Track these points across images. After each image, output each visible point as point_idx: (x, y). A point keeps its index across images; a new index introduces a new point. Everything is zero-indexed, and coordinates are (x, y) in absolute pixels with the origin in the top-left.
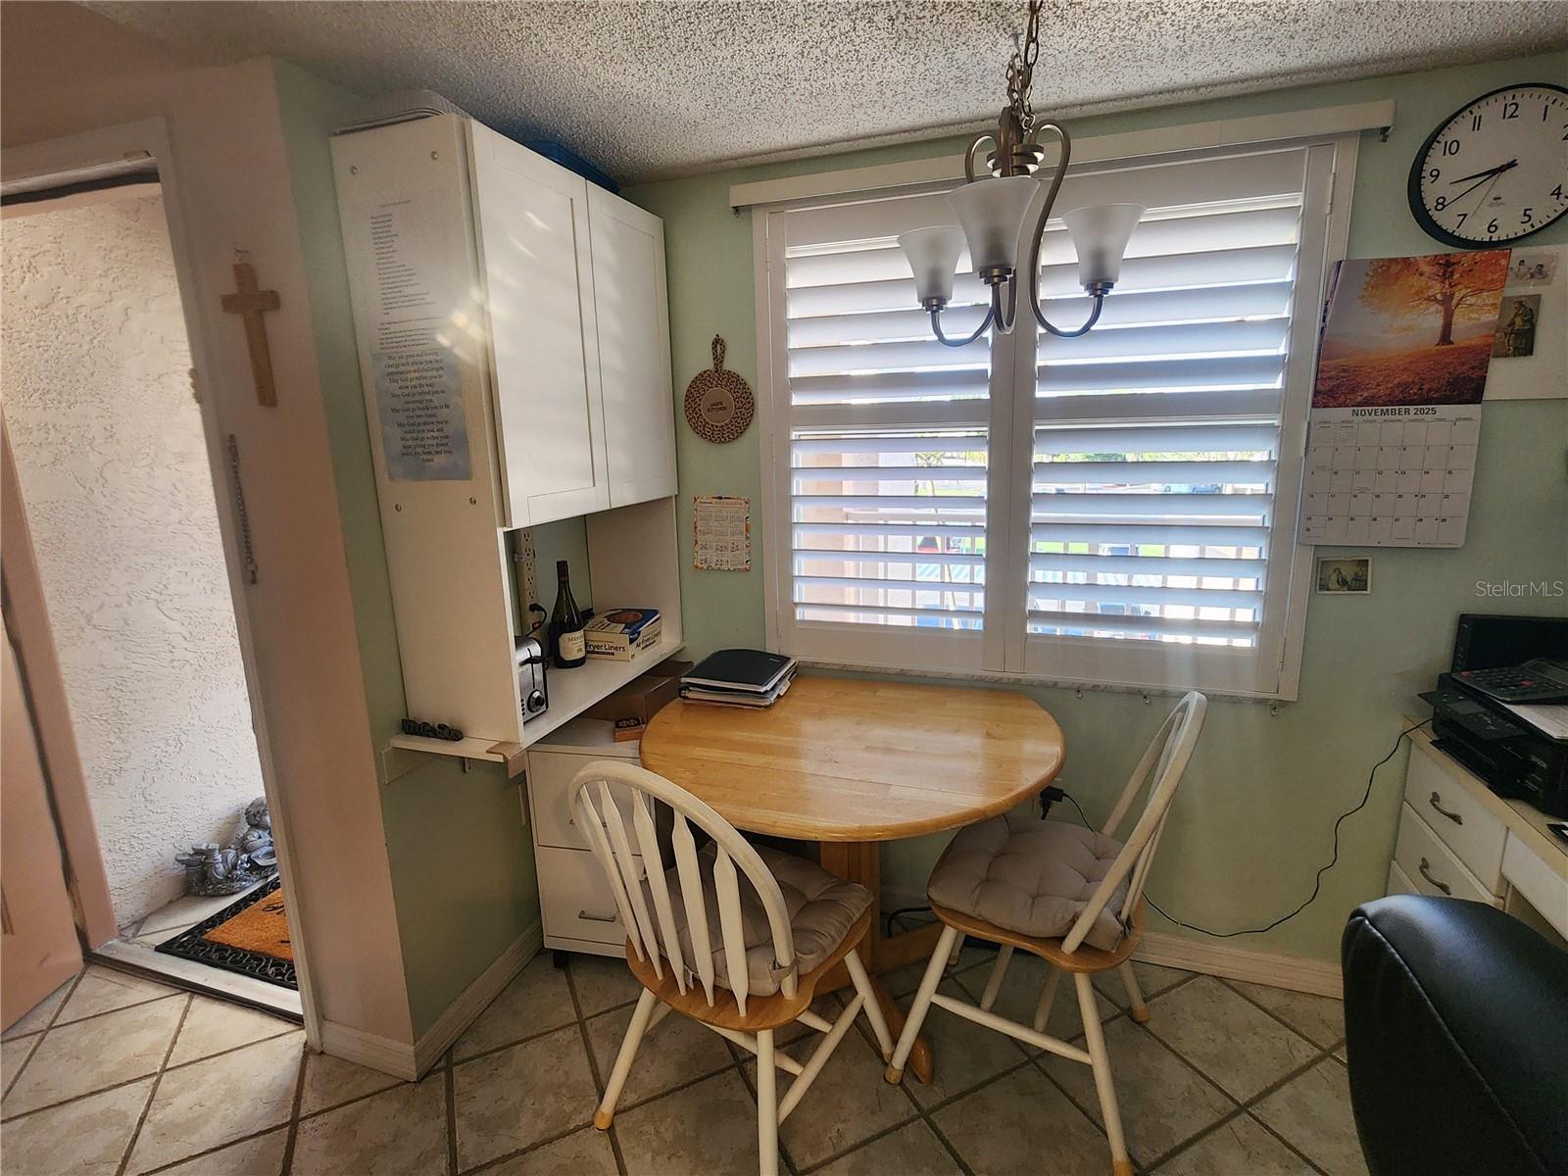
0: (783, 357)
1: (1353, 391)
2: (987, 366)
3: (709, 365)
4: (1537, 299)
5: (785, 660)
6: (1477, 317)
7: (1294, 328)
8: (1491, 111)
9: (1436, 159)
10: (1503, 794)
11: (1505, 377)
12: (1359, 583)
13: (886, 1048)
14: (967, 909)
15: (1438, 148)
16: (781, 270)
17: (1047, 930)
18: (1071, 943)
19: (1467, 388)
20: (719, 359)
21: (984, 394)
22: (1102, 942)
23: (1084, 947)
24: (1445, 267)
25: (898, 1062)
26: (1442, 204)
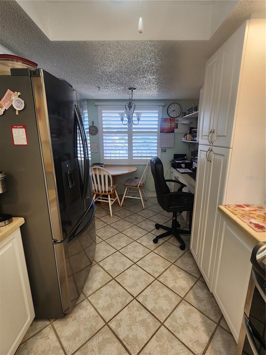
0: (102, 125)
1: (163, 131)
2: (127, 127)
3: (92, 125)
4: (178, 123)
5: (103, 164)
6: (173, 125)
7: (158, 125)
8: (173, 105)
9: (169, 109)
10: (174, 169)
11: (176, 130)
12: (165, 151)
13: (120, 204)
14: (128, 185)
15: (169, 108)
16: (102, 113)
17: (135, 185)
18: (138, 186)
19: (173, 132)
20: (93, 124)
21: (127, 130)
22: (141, 185)
23: (139, 187)
24: (170, 120)
25: (121, 205)
26: (170, 113)
